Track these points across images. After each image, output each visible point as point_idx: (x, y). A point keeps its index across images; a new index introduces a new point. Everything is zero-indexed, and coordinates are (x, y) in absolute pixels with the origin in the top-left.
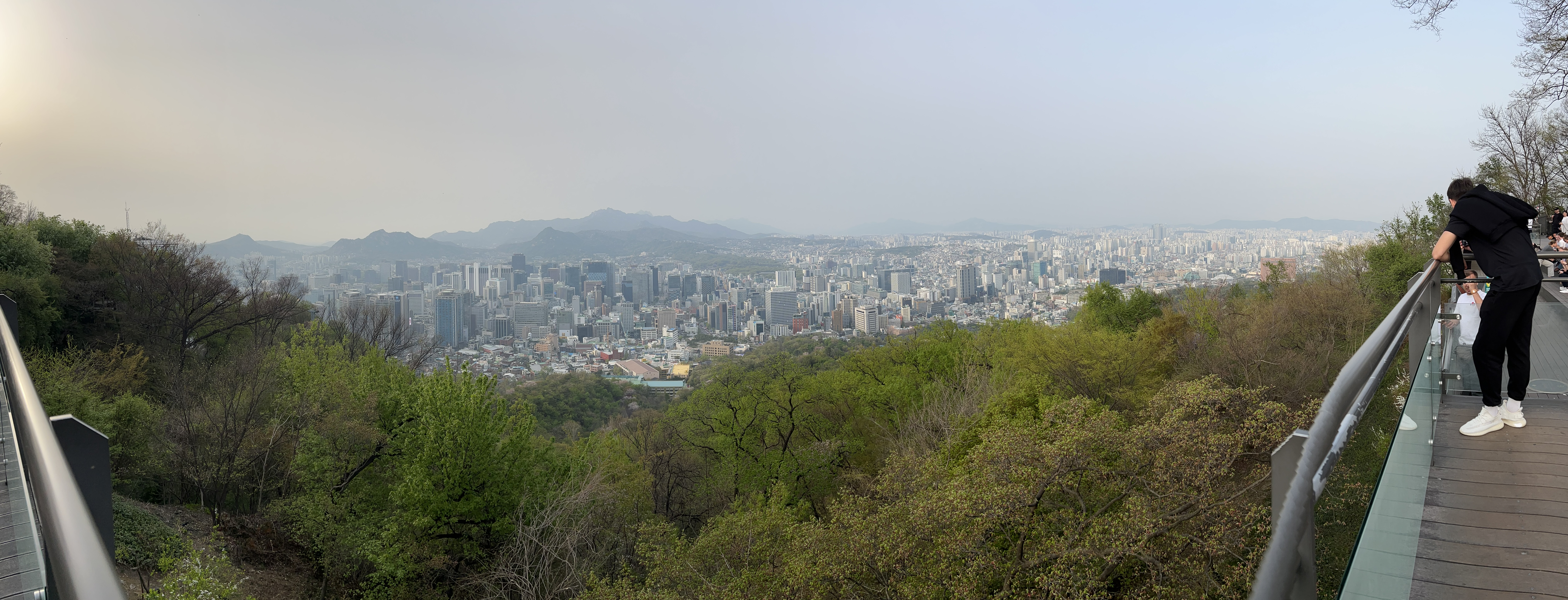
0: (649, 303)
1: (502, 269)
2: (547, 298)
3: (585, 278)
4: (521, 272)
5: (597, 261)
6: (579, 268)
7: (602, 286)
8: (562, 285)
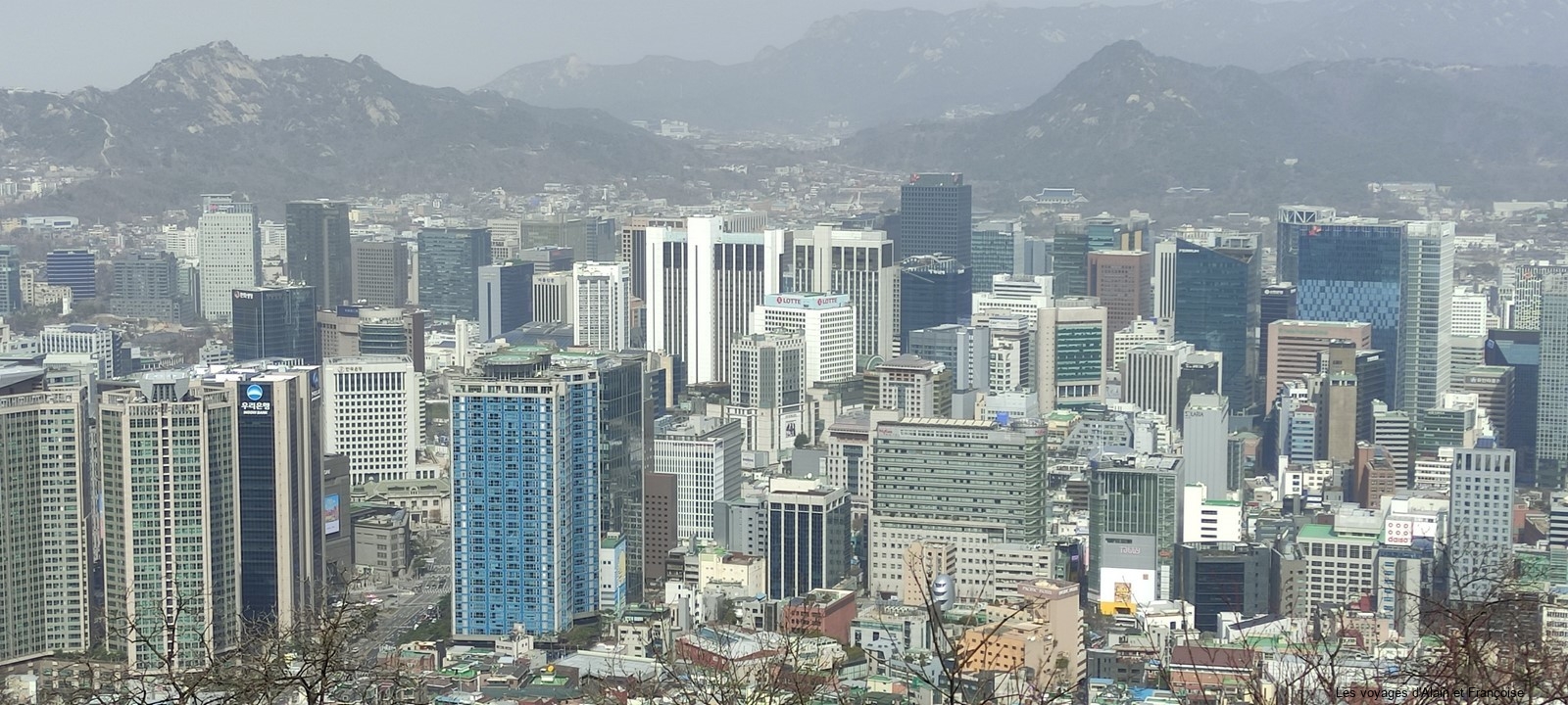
1: (836, 251)
2: (1066, 400)
3: (1279, 307)
4: (938, 262)
5: (1352, 220)
6: (1248, 255)
7: (1360, 353)
8: (1148, 334)
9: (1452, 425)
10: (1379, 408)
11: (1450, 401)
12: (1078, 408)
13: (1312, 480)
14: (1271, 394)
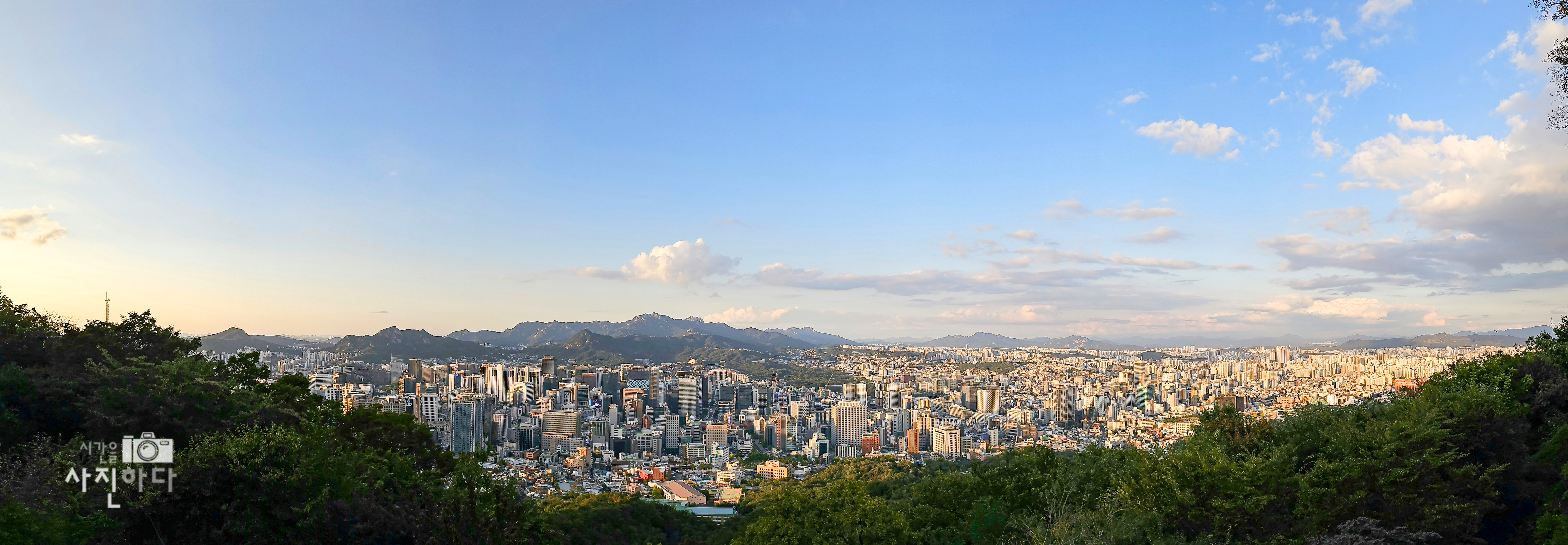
0: (698, 416)
1: (529, 373)
2: (580, 405)
3: (624, 386)
4: (552, 376)
5: (639, 367)
6: (618, 374)
7: (643, 395)
8: (598, 392)
9: (663, 409)
10: (647, 407)
11: (662, 405)
12: (583, 407)
13: (634, 423)
14: (624, 404)
